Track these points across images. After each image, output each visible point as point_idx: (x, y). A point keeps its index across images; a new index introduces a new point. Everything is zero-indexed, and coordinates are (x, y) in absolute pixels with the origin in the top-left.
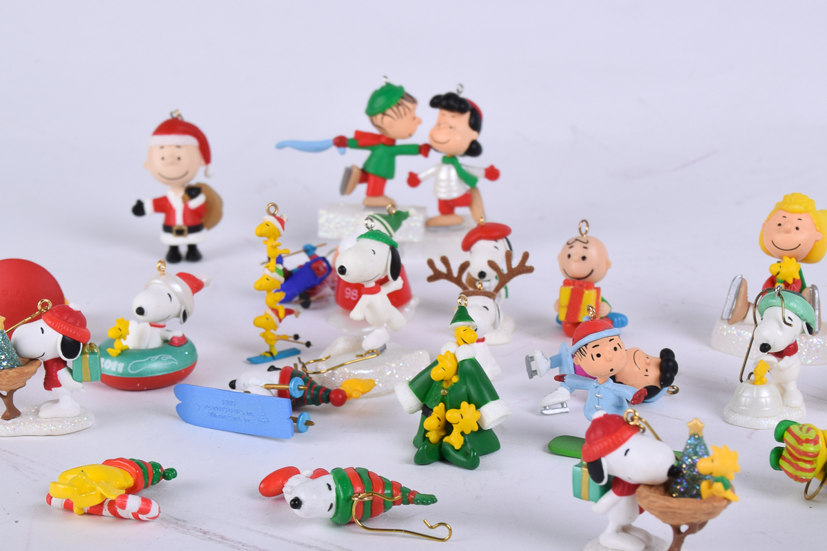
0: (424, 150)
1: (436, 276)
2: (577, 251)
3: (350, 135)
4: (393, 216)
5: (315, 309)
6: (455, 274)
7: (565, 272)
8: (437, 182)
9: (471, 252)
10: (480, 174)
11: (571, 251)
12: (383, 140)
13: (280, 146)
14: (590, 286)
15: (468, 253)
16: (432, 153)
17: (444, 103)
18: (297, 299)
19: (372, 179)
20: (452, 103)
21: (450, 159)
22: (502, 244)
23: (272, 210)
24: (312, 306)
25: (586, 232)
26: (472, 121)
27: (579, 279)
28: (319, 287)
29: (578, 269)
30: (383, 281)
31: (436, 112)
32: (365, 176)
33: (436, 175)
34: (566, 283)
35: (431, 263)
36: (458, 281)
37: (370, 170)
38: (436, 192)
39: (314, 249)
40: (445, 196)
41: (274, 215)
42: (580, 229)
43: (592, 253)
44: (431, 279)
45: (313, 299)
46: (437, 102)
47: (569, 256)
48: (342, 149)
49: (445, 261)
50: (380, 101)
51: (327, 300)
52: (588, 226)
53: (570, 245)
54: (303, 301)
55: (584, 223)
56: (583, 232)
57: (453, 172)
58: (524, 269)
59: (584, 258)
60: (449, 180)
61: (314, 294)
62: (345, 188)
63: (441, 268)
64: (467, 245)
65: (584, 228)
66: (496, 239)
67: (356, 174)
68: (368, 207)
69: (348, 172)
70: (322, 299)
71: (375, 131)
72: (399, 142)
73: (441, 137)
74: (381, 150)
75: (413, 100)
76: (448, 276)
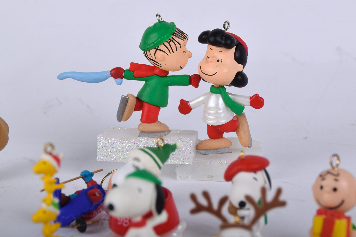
0: (194, 80)
1: (198, 209)
2: (329, 182)
3: (126, 67)
4: (161, 149)
5: (91, 232)
6: (215, 206)
7: (318, 202)
8: (206, 109)
9: (233, 183)
10: (246, 102)
11: (324, 183)
12: (157, 71)
13: (62, 77)
14: (341, 215)
15: (230, 183)
16: (202, 82)
17: (212, 39)
18: (74, 222)
19: (146, 107)
20: (219, 39)
21: (218, 89)
22: (261, 175)
23: (49, 149)
24: (88, 229)
25: (337, 165)
26: (237, 55)
27: (331, 208)
28: (95, 212)
29: (330, 199)
30: (148, 216)
31: (205, 46)
32: (139, 104)
33: (205, 103)
34: (319, 212)
35: (193, 197)
36: (218, 214)
37: (144, 99)
38: (205, 119)
39: (92, 174)
40: (213, 122)
41: (50, 154)
42: (331, 163)
43: (343, 184)
44: (193, 212)
45: (88, 223)
46: (205, 38)
47: (322, 188)
48: (119, 80)
49: (206, 195)
50: (154, 37)
51: (102, 224)
52: (338, 159)
53: (322, 177)
54: (79, 225)
55: (335, 158)
56: (334, 165)
57: (221, 101)
58: (278, 203)
59: (335, 190)
60: (217, 107)
61: (89, 219)
62: (122, 115)
63: (203, 202)
64: (229, 176)
65: (335, 162)
66: (255, 171)
67: (132, 102)
68: (143, 133)
69: (125, 101)
70: (96, 222)
71: (149, 63)
72: (171, 74)
73: (210, 70)
74: (155, 81)
75: (183, 36)
76: (209, 209)
